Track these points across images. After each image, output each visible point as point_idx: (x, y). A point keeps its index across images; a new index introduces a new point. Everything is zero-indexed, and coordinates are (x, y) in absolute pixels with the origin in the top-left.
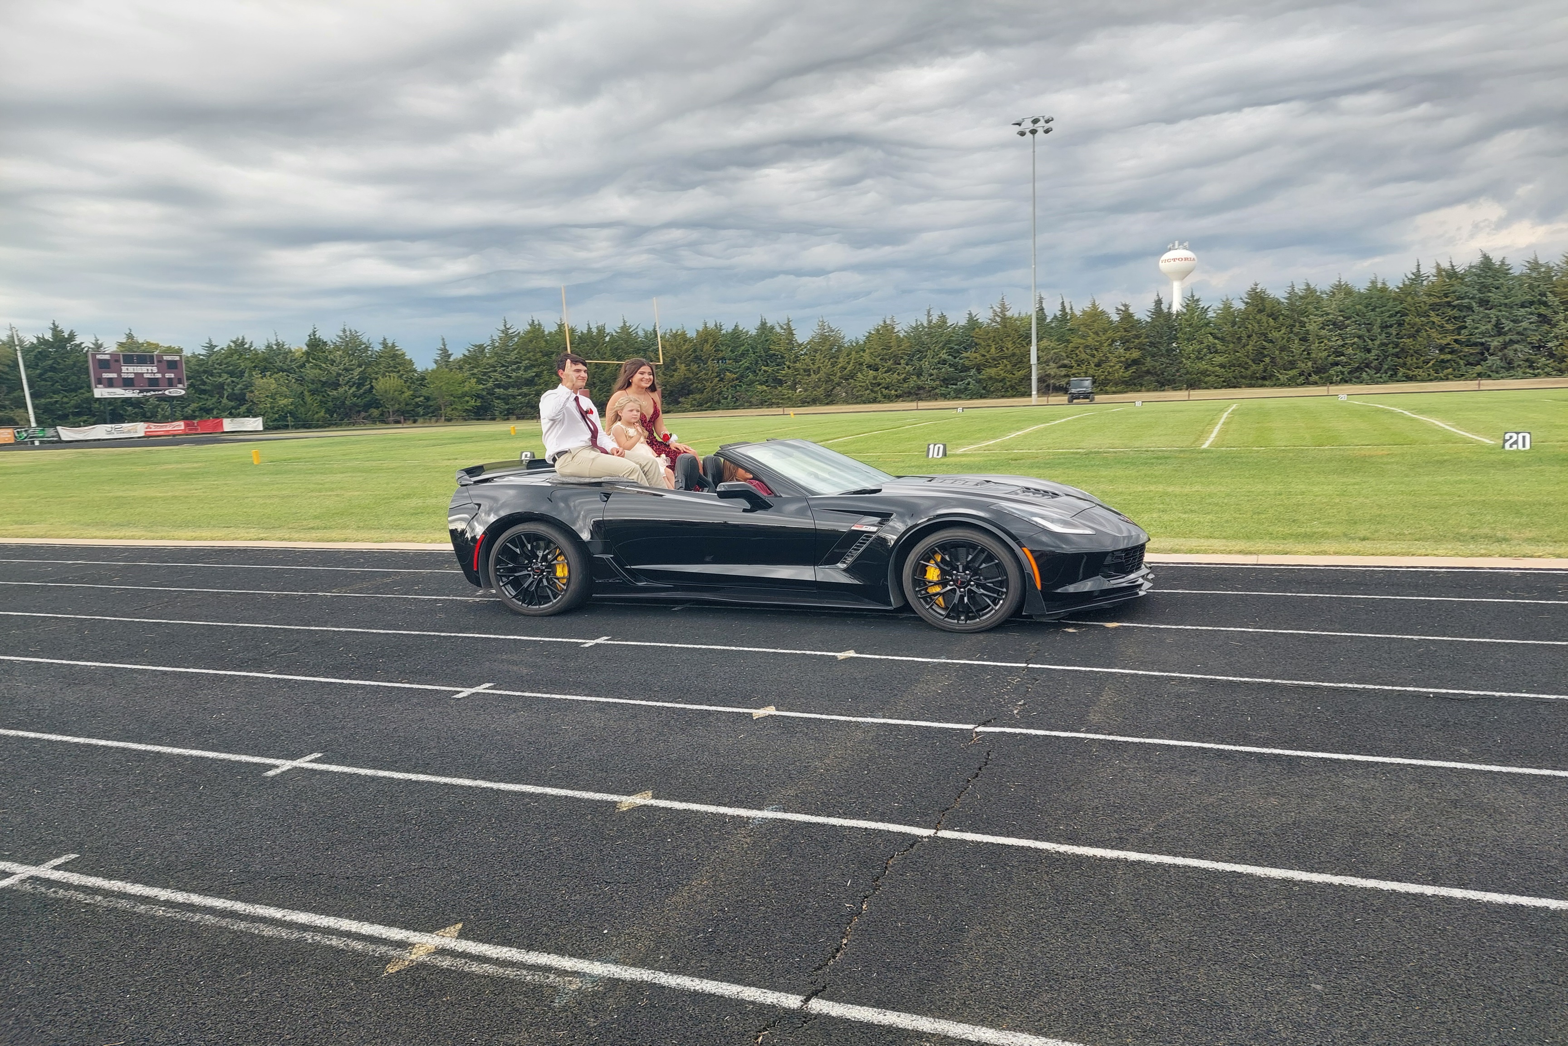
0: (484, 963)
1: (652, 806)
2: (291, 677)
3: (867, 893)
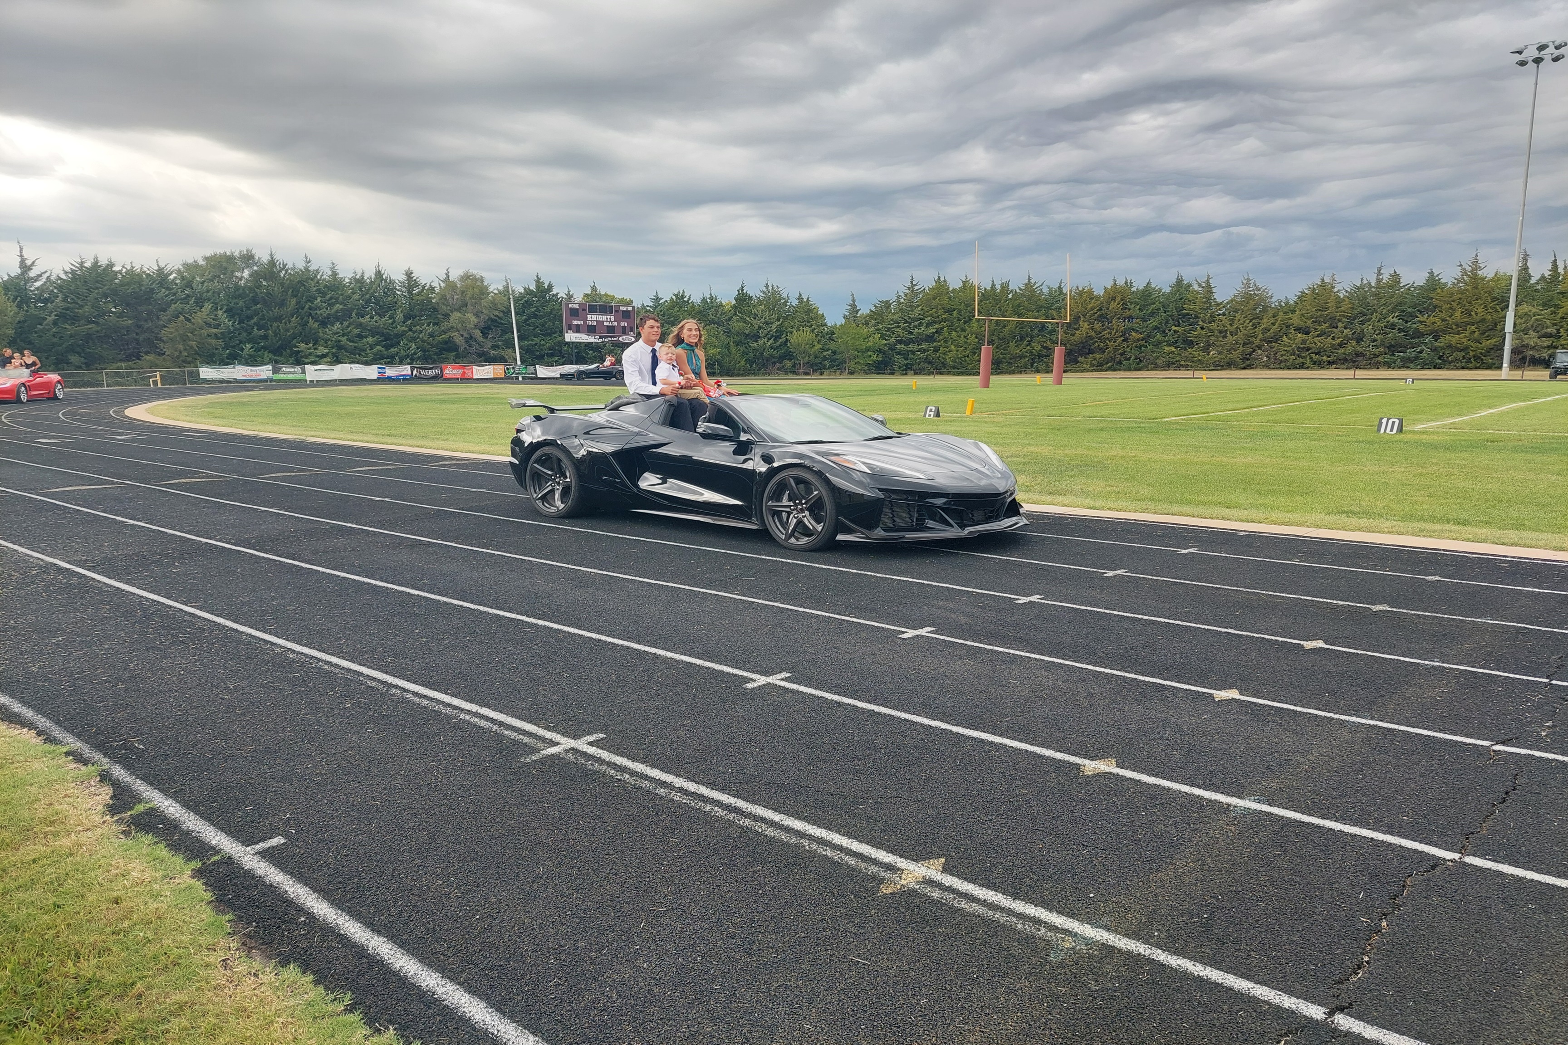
0: (973, 902)
1: (1118, 774)
2: (753, 600)
3: (1385, 910)
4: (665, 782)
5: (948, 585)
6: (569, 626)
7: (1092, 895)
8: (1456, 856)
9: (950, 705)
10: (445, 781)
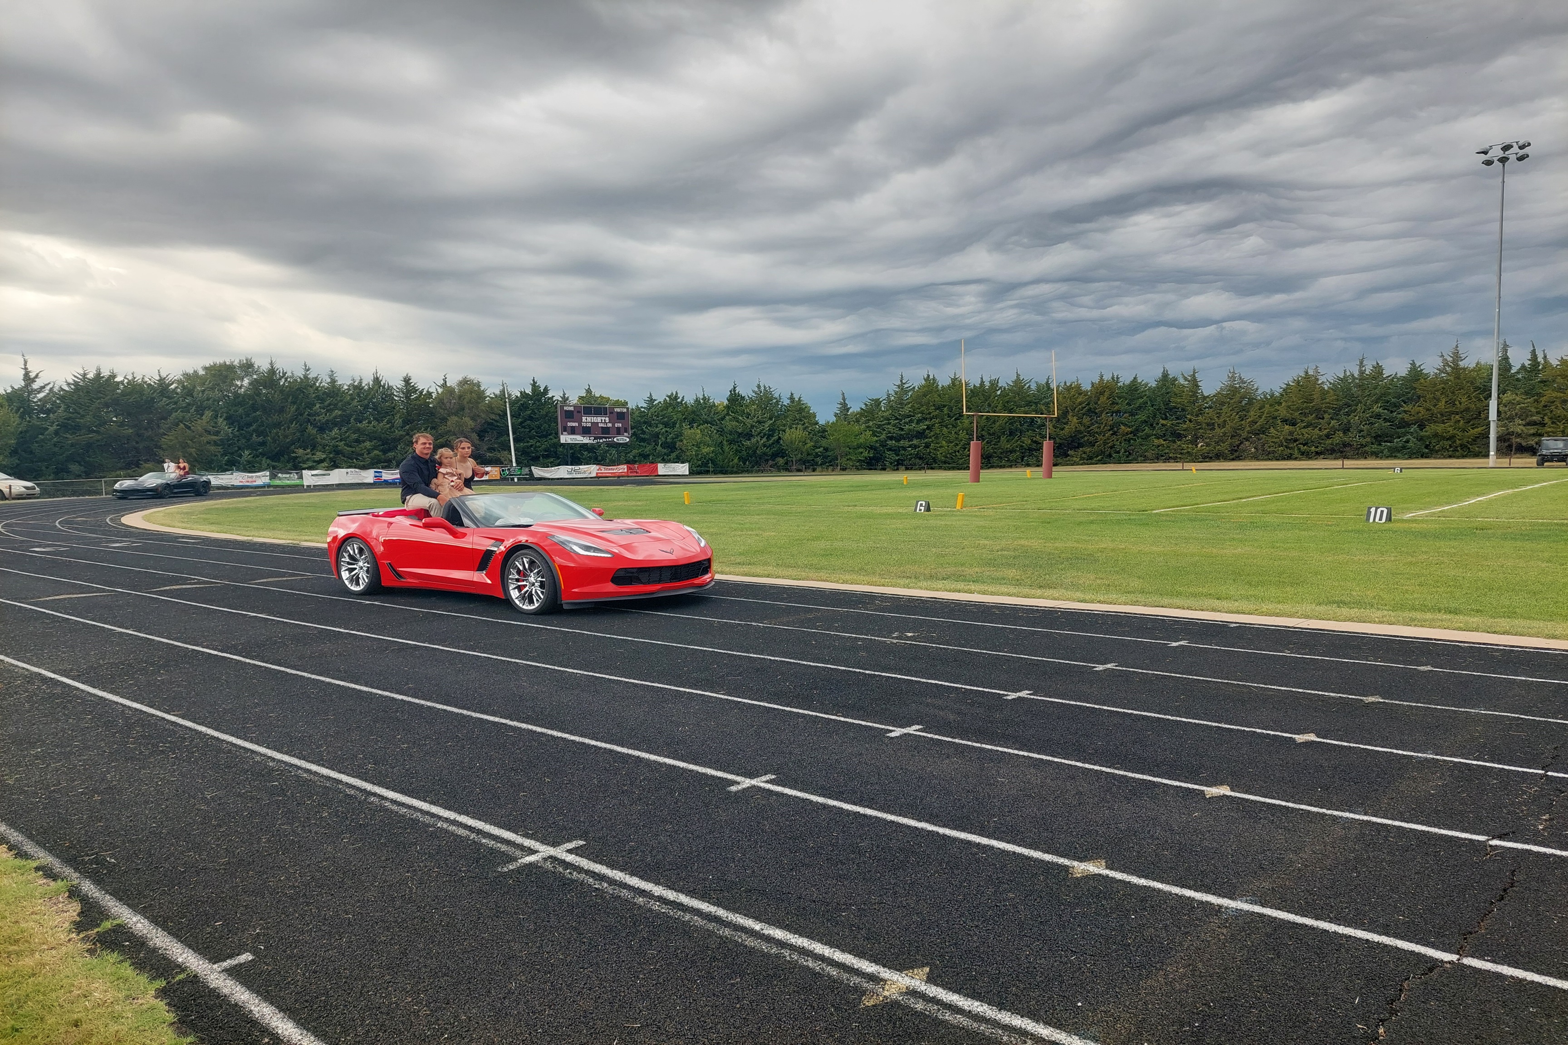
0: (957, 1013)
1: (1107, 876)
2: (739, 700)
3: (1382, 1016)
4: (644, 891)
5: (937, 682)
6: (552, 729)
7: (1079, 1004)
8: (1454, 957)
9: (936, 805)
10: (419, 892)
